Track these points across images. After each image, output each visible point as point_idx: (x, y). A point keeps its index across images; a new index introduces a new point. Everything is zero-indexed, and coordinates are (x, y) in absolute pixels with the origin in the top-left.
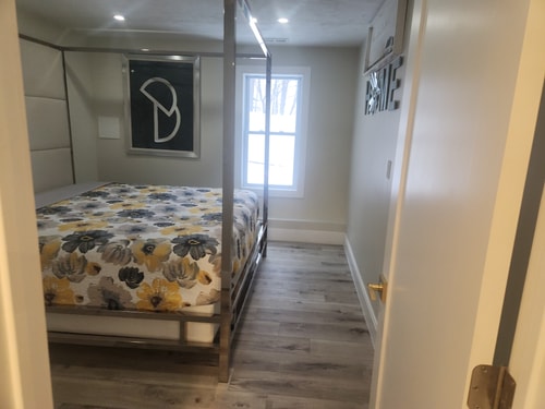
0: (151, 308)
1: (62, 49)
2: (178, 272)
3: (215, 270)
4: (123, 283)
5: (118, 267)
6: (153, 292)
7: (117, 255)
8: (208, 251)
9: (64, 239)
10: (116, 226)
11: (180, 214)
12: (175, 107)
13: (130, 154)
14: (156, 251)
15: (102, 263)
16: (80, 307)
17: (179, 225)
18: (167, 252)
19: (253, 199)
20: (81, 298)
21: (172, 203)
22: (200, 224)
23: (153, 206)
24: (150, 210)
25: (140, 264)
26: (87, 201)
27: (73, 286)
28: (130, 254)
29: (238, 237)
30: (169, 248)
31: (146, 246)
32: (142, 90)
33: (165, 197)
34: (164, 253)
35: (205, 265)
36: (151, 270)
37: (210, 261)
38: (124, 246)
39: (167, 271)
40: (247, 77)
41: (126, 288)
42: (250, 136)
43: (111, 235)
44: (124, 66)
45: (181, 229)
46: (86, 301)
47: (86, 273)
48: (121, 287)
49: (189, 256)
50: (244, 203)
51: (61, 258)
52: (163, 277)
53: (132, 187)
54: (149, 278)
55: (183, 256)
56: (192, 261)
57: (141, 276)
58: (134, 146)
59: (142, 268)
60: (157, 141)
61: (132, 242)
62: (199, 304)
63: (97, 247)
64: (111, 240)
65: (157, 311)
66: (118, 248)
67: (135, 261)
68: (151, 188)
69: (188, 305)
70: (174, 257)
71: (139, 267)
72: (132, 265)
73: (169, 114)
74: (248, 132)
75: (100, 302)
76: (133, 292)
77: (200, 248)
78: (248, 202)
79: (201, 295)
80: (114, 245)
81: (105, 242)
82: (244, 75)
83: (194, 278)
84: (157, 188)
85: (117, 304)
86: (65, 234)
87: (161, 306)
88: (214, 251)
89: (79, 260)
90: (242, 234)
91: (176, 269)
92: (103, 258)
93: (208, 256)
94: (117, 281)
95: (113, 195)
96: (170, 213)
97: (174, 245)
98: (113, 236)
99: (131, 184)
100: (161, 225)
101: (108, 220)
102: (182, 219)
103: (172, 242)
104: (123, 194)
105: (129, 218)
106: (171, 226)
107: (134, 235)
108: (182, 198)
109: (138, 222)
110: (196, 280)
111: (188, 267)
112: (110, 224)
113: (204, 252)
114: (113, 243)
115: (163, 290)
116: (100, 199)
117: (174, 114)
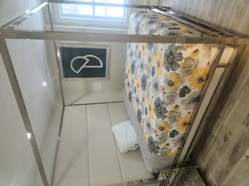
0: (204, 82)
1: (64, 106)
2: (188, 68)
3: (192, 47)
4: (187, 95)
5: (178, 97)
6: (196, 81)
7: (172, 98)
8: (178, 51)
9: (159, 118)
10: (152, 94)
11: (146, 62)
12: (84, 57)
13: (109, 79)
14: (173, 80)
15: (174, 105)
16: (193, 113)
17: (154, 64)
18: (175, 74)
20: (189, 113)
21: (137, 64)
22: (155, 52)
23: (139, 74)
24: (142, 76)
25: (179, 87)
26: (134, 101)
27: (182, 116)
28: (172, 92)
29: (166, 29)
30: (173, 73)
31: (169, 84)
32: (78, 72)
33: (133, 66)
34: (175, 76)
35: (187, 52)
36: (183, 82)
37: (185, 50)
38: (167, 95)
39: (185, 75)
41: (190, 94)
43: (159, 99)
44: (67, 80)
45: (158, 64)
46: (191, 111)
47: (178, 111)
48: (189, 96)
49: (179, 63)
50: (140, 22)
51: (168, 120)
52: (189, 77)
53: (126, 80)
54: (187, 84)
55: (179, 66)
56: (183, 61)
57: (186, 87)
58: (105, 77)
59: (181, 87)
60: (101, 66)
61: (165, 91)
62: (209, 57)
63: (165, 106)
64: (162, 100)
65: (207, 79)
66: (168, 97)
67: (176, 90)
68: (127, 72)
69: (209, 63)
70: (178, 71)
72: (178, 92)
73: (88, 60)
75: (193, 105)
76: (192, 91)
77: (175, 56)
79: (204, 56)
80: (166, 99)
81: (163, 102)
82: (61, 17)
83: (193, 60)
84: (127, 69)
85: (196, 98)
86: (155, 117)
87: (205, 78)
88: (179, 47)
89: (171, 114)
90: (163, 26)
91: (186, 70)
92: (171, 104)
93: (182, 51)
94: (184, 98)
95: (131, 90)
96: (144, 66)
97: (171, 70)
98: (159, 98)
99: (124, 80)
100: (153, 73)
101: (148, 96)
102: (150, 61)
103: (168, 71)
104: (130, 85)
105: (146, 87)
106: (155, 69)
107: (159, 88)
108: (134, 58)
109: (150, 83)
110: (195, 59)
111: (186, 63)
112: (151, 97)
113: (179, 54)
114: (164, 99)
115: (196, 77)
116: (133, 96)
117: (88, 58)
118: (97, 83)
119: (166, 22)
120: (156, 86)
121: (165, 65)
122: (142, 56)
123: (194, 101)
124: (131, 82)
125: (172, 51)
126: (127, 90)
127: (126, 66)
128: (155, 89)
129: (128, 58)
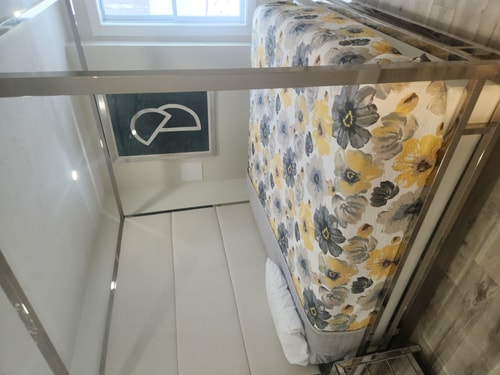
0: (430, 171)
2: (391, 141)
3: (399, 90)
4: (389, 201)
5: (369, 207)
6: (410, 170)
7: (354, 210)
8: (367, 101)
11: (292, 121)
12: (160, 110)
13: (216, 153)
14: (356, 169)
15: (361, 224)
16: (405, 238)
17: (311, 128)
18: (360, 156)
19: (267, 14)
20: (395, 239)
21: (274, 123)
22: (312, 101)
23: (278, 147)
24: (284, 151)
25: (370, 185)
26: (271, 205)
27: (379, 247)
28: (355, 197)
29: (335, 43)
30: (355, 153)
31: (346, 178)
32: (148, 143)
33: (264, 128)
34: (360, 159)
35: (389, 101)
36: (381, 173)
37: (383, 98)
38: (342, 202)
39: (385, 156)
40: (105, 20)
41: (396, 198)
42: (179, 14)
43: (324, 209)
45: (320, 128)
46: (400, 234)
47: (369, 237)
49: (370, 129)
51: (348, 258)
52: (393, 160)
53: (253, 157)
54: (389, 175)
55: (369, 135)
56: (379, 123)
57: (387, 184)
58: (208, 150)
59: (376, 183)
60: (198, 127)
61: (338, 193)
62: (444, 113)
63: (340, 228)
64: (331, 212)
65: (437, 164)
66: (344, 208)
67: (365, 191)
68: (252, 139)
69: (443, 124)
70: (367, 148)
71: (374, 186)
72: (368, 195)
73: (168, 116)
74: (175, 18)
75: (405, 222)
76: (403, 191)
77: (359, 112)
78: (272, 20)
79: (431, 108)
80: (340, 212)
81: (334, 219)
82: (102, 23)
83: (404, 120)
84: (253, 133)
85: (413, 205)
86: (317, 249)
87: (432, 161)
88: (368, 91)
89: (352, 244)
90: (327, 36)
91: (386, 144)
92: (353, 222)
93: (376, 101)
94: (384, 208)
95: (263, 179)
96: (289, 131)
97: (349, 146)
98: (325, 207)
99: (249, 157)
100: (309, 149)
101: (299, 200)
102: (301, 120)
103: (344, 148)
104: (261, 169)
105: (295, 177)
106: (313, 138)
107: (324, 185)
108: (266, 110)
109: (302, 171)
110: (408, 116)
111: (386, 129)
112: (305, 201)
113: (368, 107)
114: (335, 211)
115: (411, 159)
116: (269, 192)
117: (166, 110)
118: (191, 164)
119: (334, 26)
120: (316, 178)
121: (336, 134)
122: (282, 107)
123: (407, 212)
124: (262, 164)
125: (351, 99)
126: (255, 179)
127: (250, 126)
128: (315, 186)
129: (254, 110)
